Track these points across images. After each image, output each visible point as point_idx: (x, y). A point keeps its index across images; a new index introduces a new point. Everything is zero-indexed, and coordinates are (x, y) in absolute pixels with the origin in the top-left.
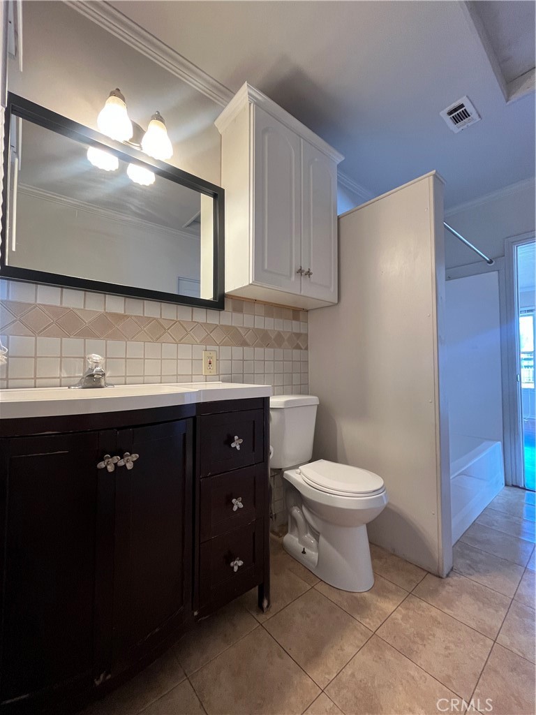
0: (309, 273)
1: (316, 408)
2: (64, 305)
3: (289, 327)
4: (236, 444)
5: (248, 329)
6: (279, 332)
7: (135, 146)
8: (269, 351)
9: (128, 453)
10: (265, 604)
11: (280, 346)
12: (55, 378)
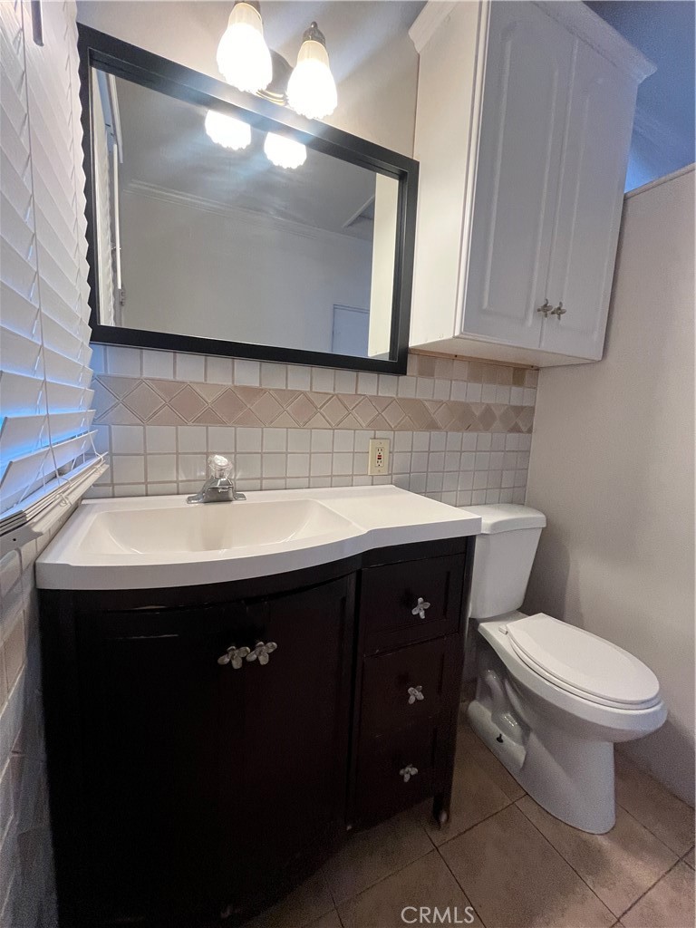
0: (559, 311)
1: (539, 532)
2: (178, 379)
3: (505, 396)
4: (420, 611)
5: (441, 402)
6: (487, 404)
7: (275, 97)
8: (470, 436)
9: (262, 643)
10: (444, 818)
11: (487, 428)
12: (171, 482)
